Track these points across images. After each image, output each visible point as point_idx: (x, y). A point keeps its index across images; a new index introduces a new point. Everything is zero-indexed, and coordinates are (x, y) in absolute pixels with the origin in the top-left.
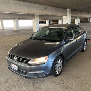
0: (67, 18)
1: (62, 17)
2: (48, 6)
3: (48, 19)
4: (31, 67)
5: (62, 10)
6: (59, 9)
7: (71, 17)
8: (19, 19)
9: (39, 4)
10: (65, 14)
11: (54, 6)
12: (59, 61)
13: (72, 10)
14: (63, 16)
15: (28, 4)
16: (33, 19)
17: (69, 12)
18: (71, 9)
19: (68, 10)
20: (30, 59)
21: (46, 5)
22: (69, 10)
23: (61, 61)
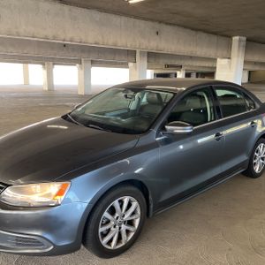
0: (230, 64)
1: (216, 60)
2: (167, 24)
3: (181, 67)
5: (214, 38)
6: (205, 35)
7: (245, 62)
9: (136, 17)
10: (225, 53)
11: (179, 25)
12: (121, 202)
13: (247, 40)
14: (218, 60)
17: (239, 46)
18: (244, 39)
19: (236, 39)
22: (240, 41)
23: (135, 204)
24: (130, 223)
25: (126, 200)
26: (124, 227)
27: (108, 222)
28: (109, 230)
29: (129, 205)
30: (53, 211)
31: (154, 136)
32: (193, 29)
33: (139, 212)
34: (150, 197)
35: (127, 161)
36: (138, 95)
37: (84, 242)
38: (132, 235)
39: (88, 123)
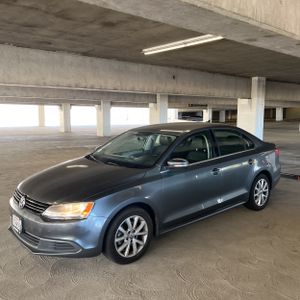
2: (183, 68)
3: (206, 105)
4: (46, 224)
5: (232, 80)
6: (221, 77)
8: (112, 104)
10: (244, 94)
14: (239, 100)
15: (116, 64)
16: (151, 105)
19: (255, 79)
20: (49, 205)
21: (176, 67)
22: (259, 81)
23: (143, 223)
24: (140, 238)
25: (136, 219)
26: (135, 241)
27: (122, 235)
28: (123, 242)
29: (139, 223)
30: (81, 223)
31: (159, 170)
32: (210, 72)
33: (146, 229)
34: (156, 219)
35: (140, 187)
36: (150, 137)
37: (104, 250)
38: (141, 248)
39: (107, 161)
